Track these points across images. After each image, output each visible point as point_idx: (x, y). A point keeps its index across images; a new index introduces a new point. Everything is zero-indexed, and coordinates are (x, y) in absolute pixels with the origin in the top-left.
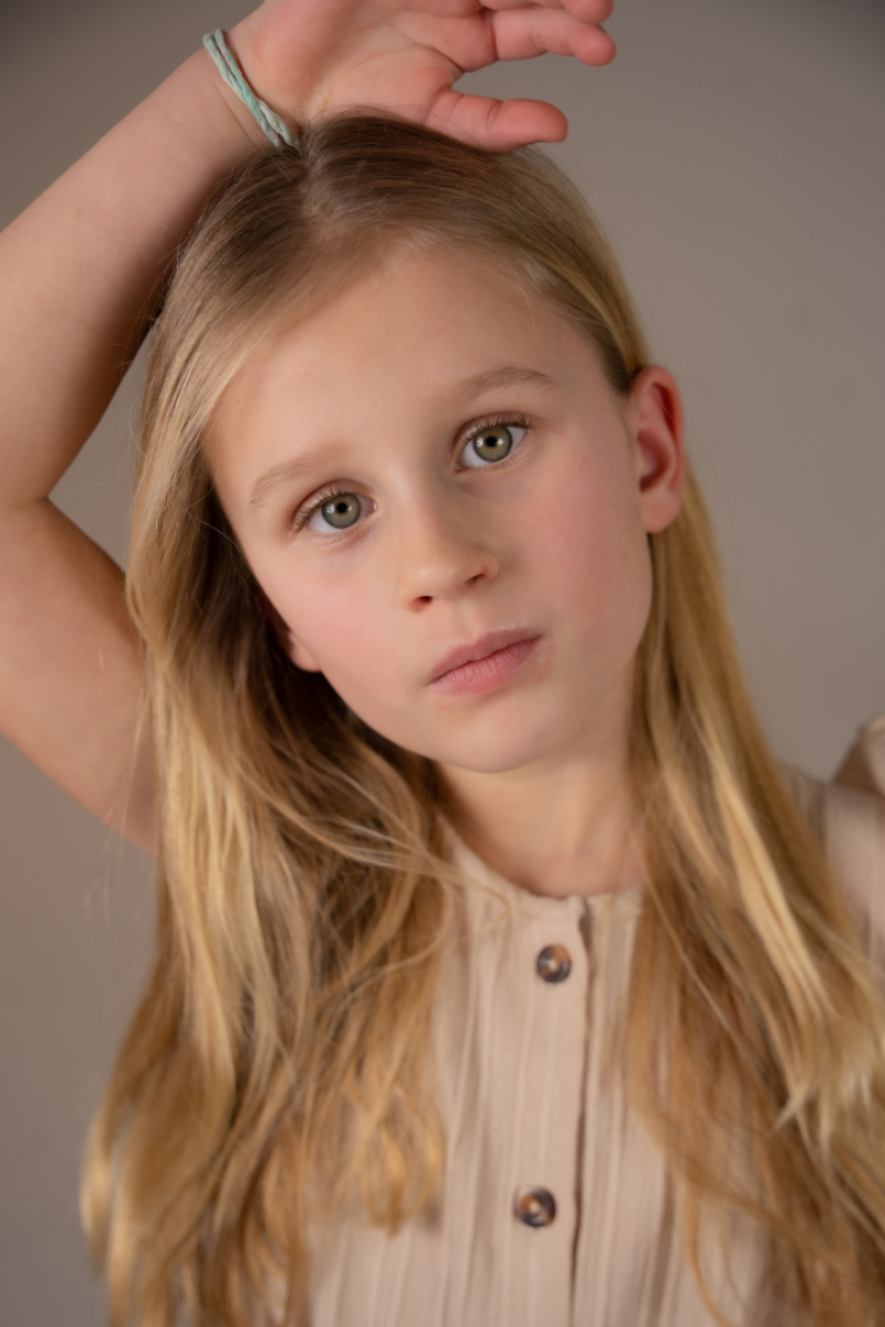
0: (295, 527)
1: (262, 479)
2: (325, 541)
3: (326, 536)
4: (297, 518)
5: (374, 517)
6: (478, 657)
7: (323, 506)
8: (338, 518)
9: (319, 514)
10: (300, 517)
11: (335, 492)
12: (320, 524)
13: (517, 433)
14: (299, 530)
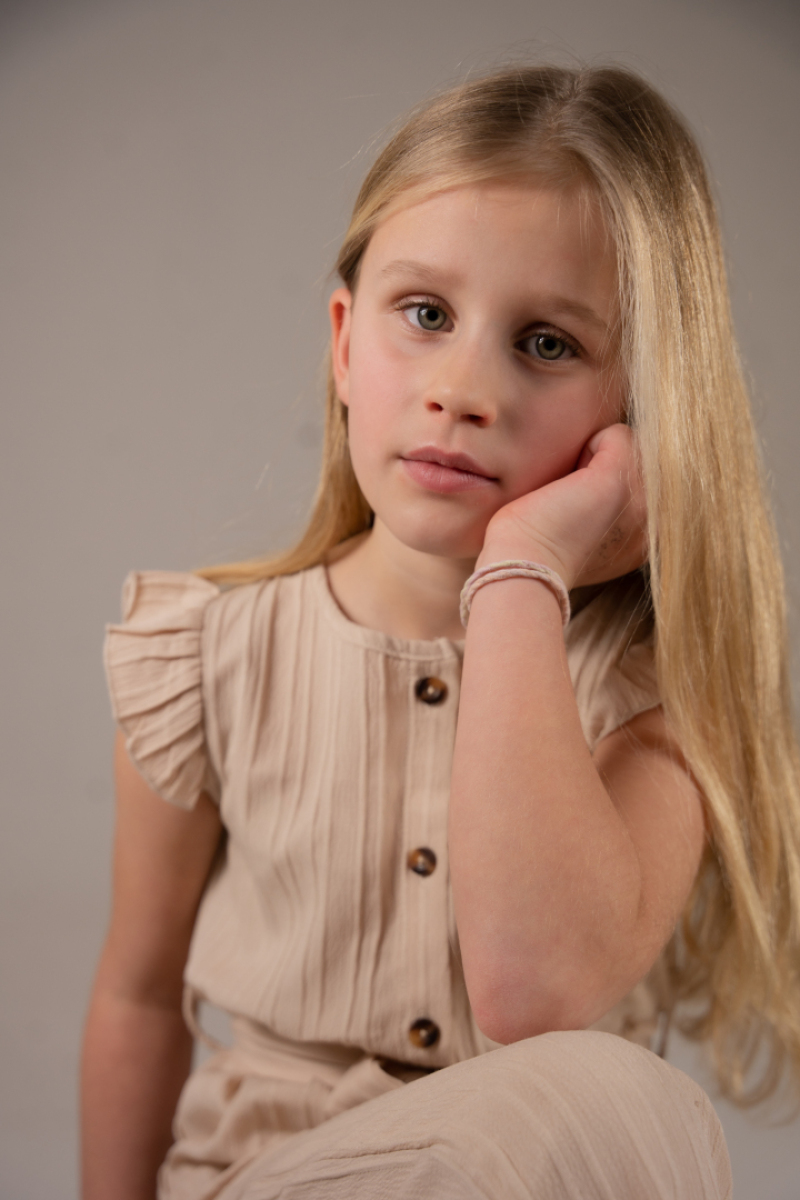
0: (397, 306)
1: (400, 262)
2: (409, 328)
3: (411, 326)
4: (400, 300)
5: (448, 336)
6: (443, 463)
7: (422, 306)
8: (425, 320)
9: (415, 310)
10: (404, 302)
11: (436, 304)
12: (412, 315)
13: (567, 353)
14: (398, 310)
